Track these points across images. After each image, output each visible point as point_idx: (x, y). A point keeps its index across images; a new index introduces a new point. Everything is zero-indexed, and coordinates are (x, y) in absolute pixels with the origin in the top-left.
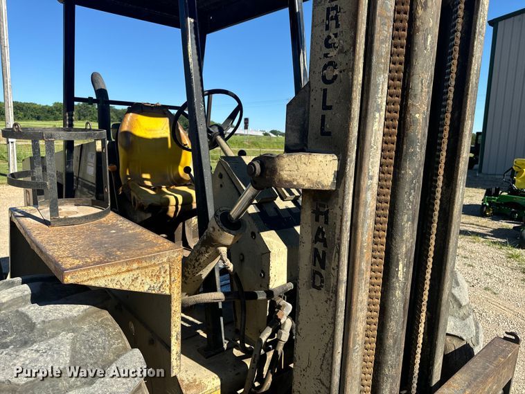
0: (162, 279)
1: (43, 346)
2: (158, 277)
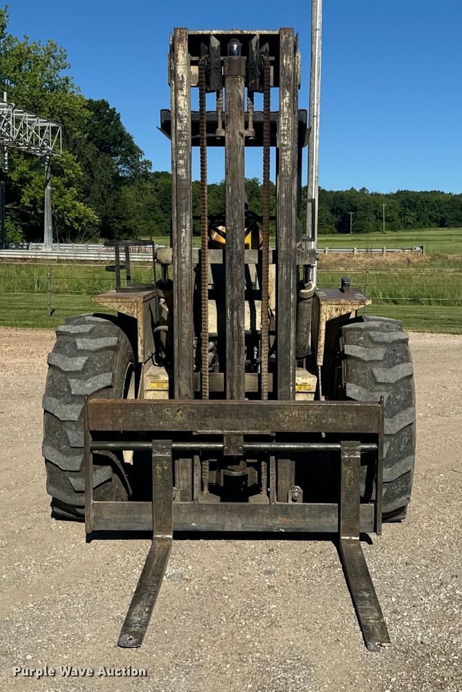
0: (133, 310)
1: (83, 326)
2: (131, 308)
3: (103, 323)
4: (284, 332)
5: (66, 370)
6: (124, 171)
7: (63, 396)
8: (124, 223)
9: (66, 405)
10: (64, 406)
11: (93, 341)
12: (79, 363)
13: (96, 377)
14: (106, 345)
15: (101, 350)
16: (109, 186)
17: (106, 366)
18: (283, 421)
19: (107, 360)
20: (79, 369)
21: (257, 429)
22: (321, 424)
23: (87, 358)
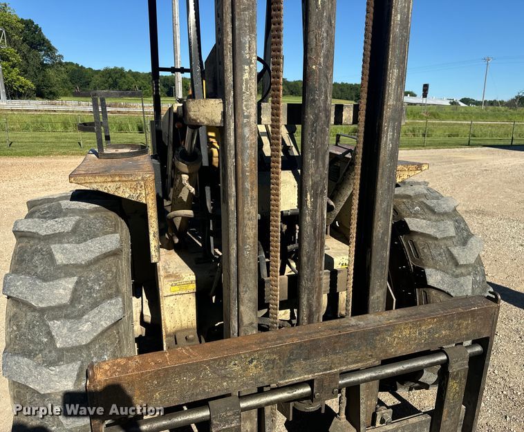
0: (139, 192)
1: (60, 220)
2: (136, 190)
3: (91, 211)
4: (382, 222)
5: (41, 305)
6: (47, 61)
7: (41, 351)
8: (50, 89)
9: (47, 366)
10: (45, 371)
11: (82, 245)
12: (63, 290)
13: (96, 310)
14: (104, 251)
15: (97, 260)
16: (39, 68)
17: (108, 286)
18: (390, 345)
19: (110, 275)
20: (64, 302)
21: (358, 362)
22: (433, 339)
23: (76, 279)
